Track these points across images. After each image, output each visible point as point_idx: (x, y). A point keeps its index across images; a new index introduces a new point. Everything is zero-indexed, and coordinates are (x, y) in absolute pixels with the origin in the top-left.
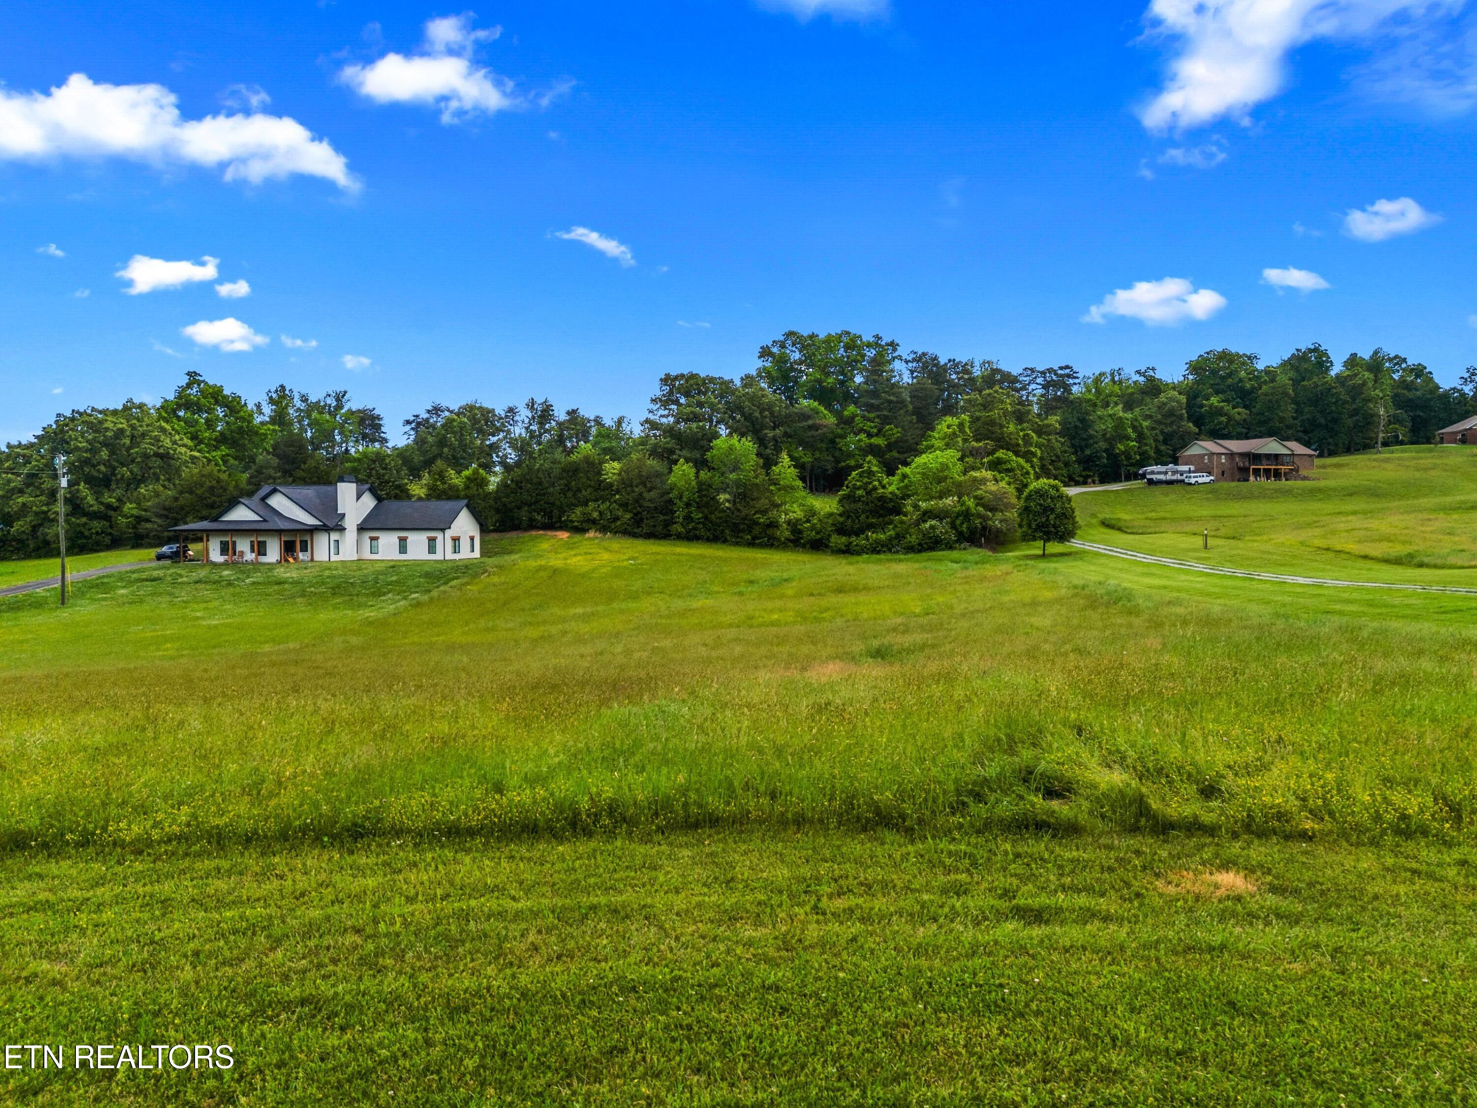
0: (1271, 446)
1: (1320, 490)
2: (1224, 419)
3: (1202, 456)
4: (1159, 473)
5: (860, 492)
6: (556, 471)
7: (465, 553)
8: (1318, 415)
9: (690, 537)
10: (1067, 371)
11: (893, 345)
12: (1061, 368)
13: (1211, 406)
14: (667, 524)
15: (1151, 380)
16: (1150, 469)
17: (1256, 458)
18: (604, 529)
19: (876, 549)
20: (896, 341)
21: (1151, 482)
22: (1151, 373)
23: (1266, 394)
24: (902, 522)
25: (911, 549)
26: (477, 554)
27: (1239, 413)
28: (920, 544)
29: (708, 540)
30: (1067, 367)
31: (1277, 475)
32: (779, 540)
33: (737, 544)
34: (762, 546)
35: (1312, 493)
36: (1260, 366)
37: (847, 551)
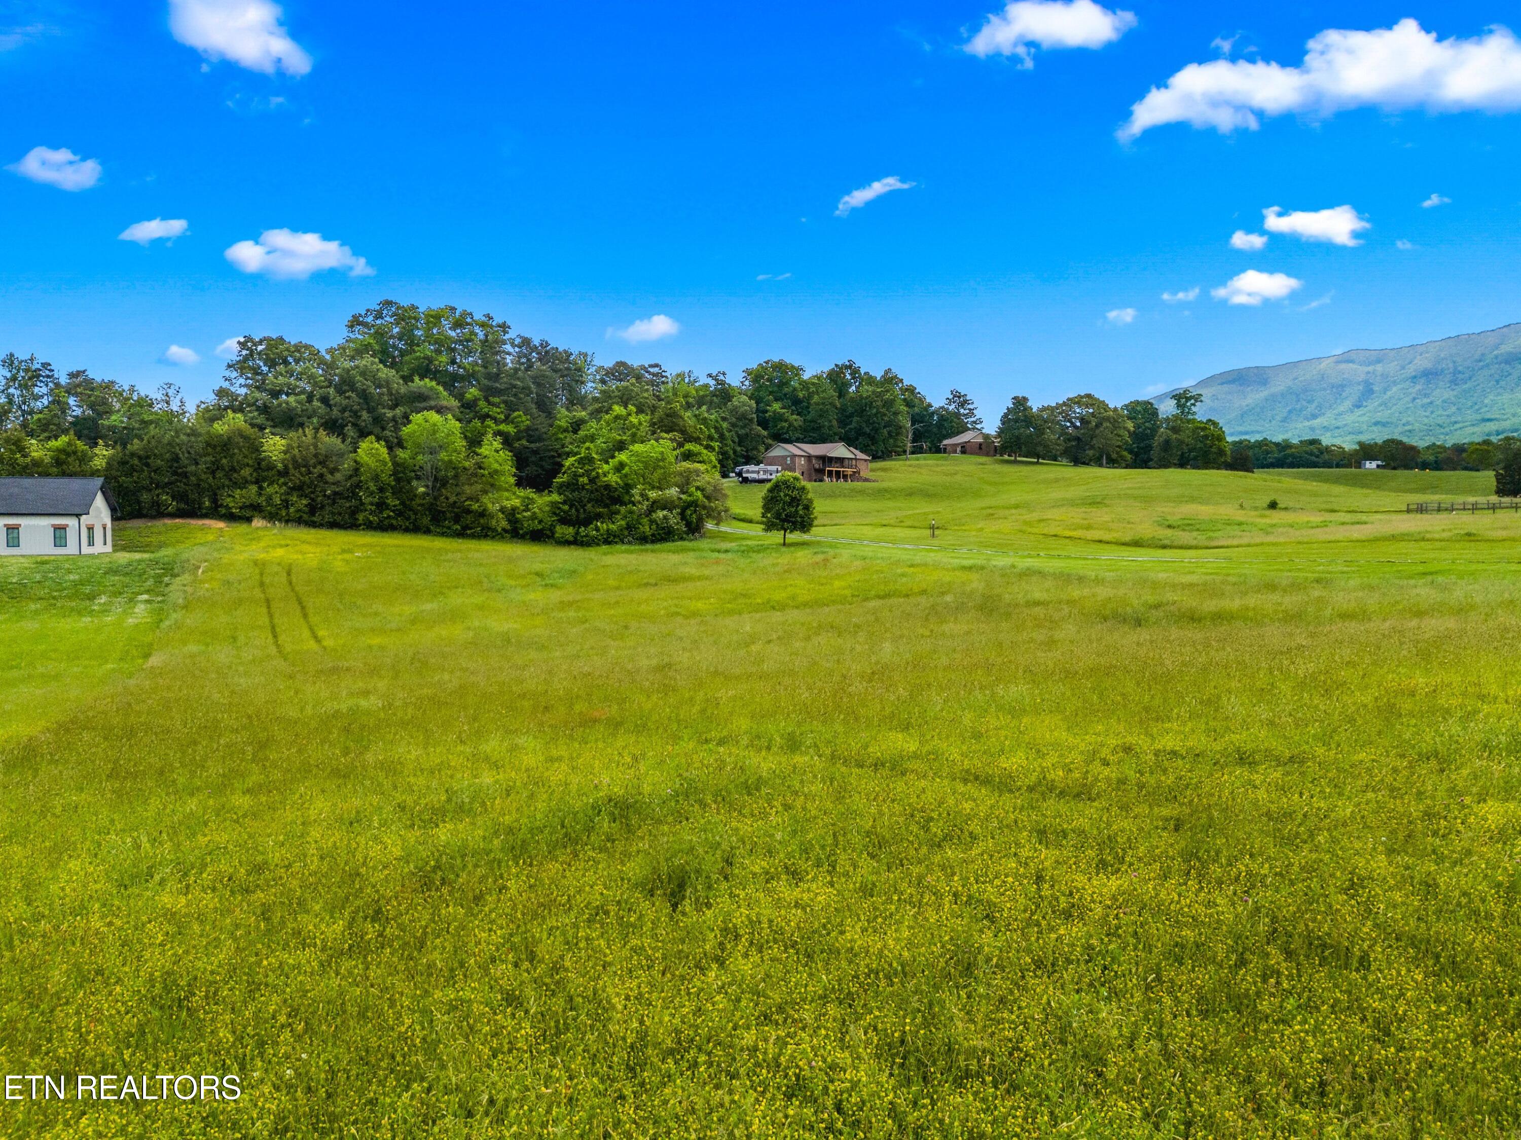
0: (840, 450)
1: (886, 490)
2: (786, 425)
3: (785, 457)
4: (753, 472)
5: (585, 480)
6: (199, 446)
7: (99, 548)
8: (864, 425)
9: (383, 527)
10: (656, 370)
11: (504, 327)
12: (651, 366)
13: (774, 412)
14: (354, 512)
15: (723, 383)
16: (745, 468)
17: (826, 460)
18: (272, 517)
19: (609, 539)
20: (508, 323)
21: (746, 480)
22: (721, 377)
23: (817, 404)
24: (631, 512)
25: (643, 540)
26: (109, 548)
27: (796, 419)
28: (653, 535)
29: (407, 530)
30: (656, 366)
31: (845, 476)
32: (494, 530)
33: (443, 534)
34: (473, 536)
35: (882, 494)
36: (806, 376)
37: (576, 542)
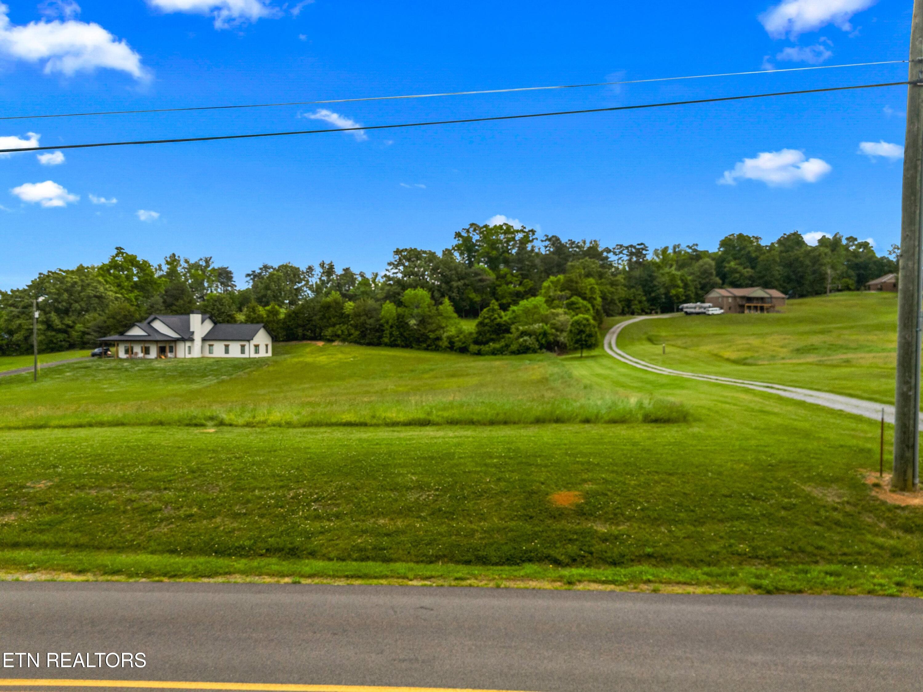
0: (757, 292)
1: (783, 319)
2: (737, 275)
3: (718, 298)
4: (691, 308)
5: (487, 321)
6: (317, 308)
7: (262, 354)
8: (791, 274)
9: (393, 345)
10: (642, 246)
11: (533, 232)
12: (638, 245)
13: (730, 267)
14: (380, 337)
15: (695, 250)
16: (685, 305)
17: (749, 299)
18: (344, 340)
19: (494, 353)
20: (535, 229)
21: (687, 313)
22: (695, 247)
23: (763, 261)
24: (509, 338)
25: (513, 353)
26: (270, 354)
27: (748, 272)
28: (518, 350)
29: (403, 347)
30: (642, 244)
31: (762, 309)
32: (441, 347)
33: (419, 349)
34: (432, 350)
35: (778, 321)
36: (762, 243)
37: (479, 353)
